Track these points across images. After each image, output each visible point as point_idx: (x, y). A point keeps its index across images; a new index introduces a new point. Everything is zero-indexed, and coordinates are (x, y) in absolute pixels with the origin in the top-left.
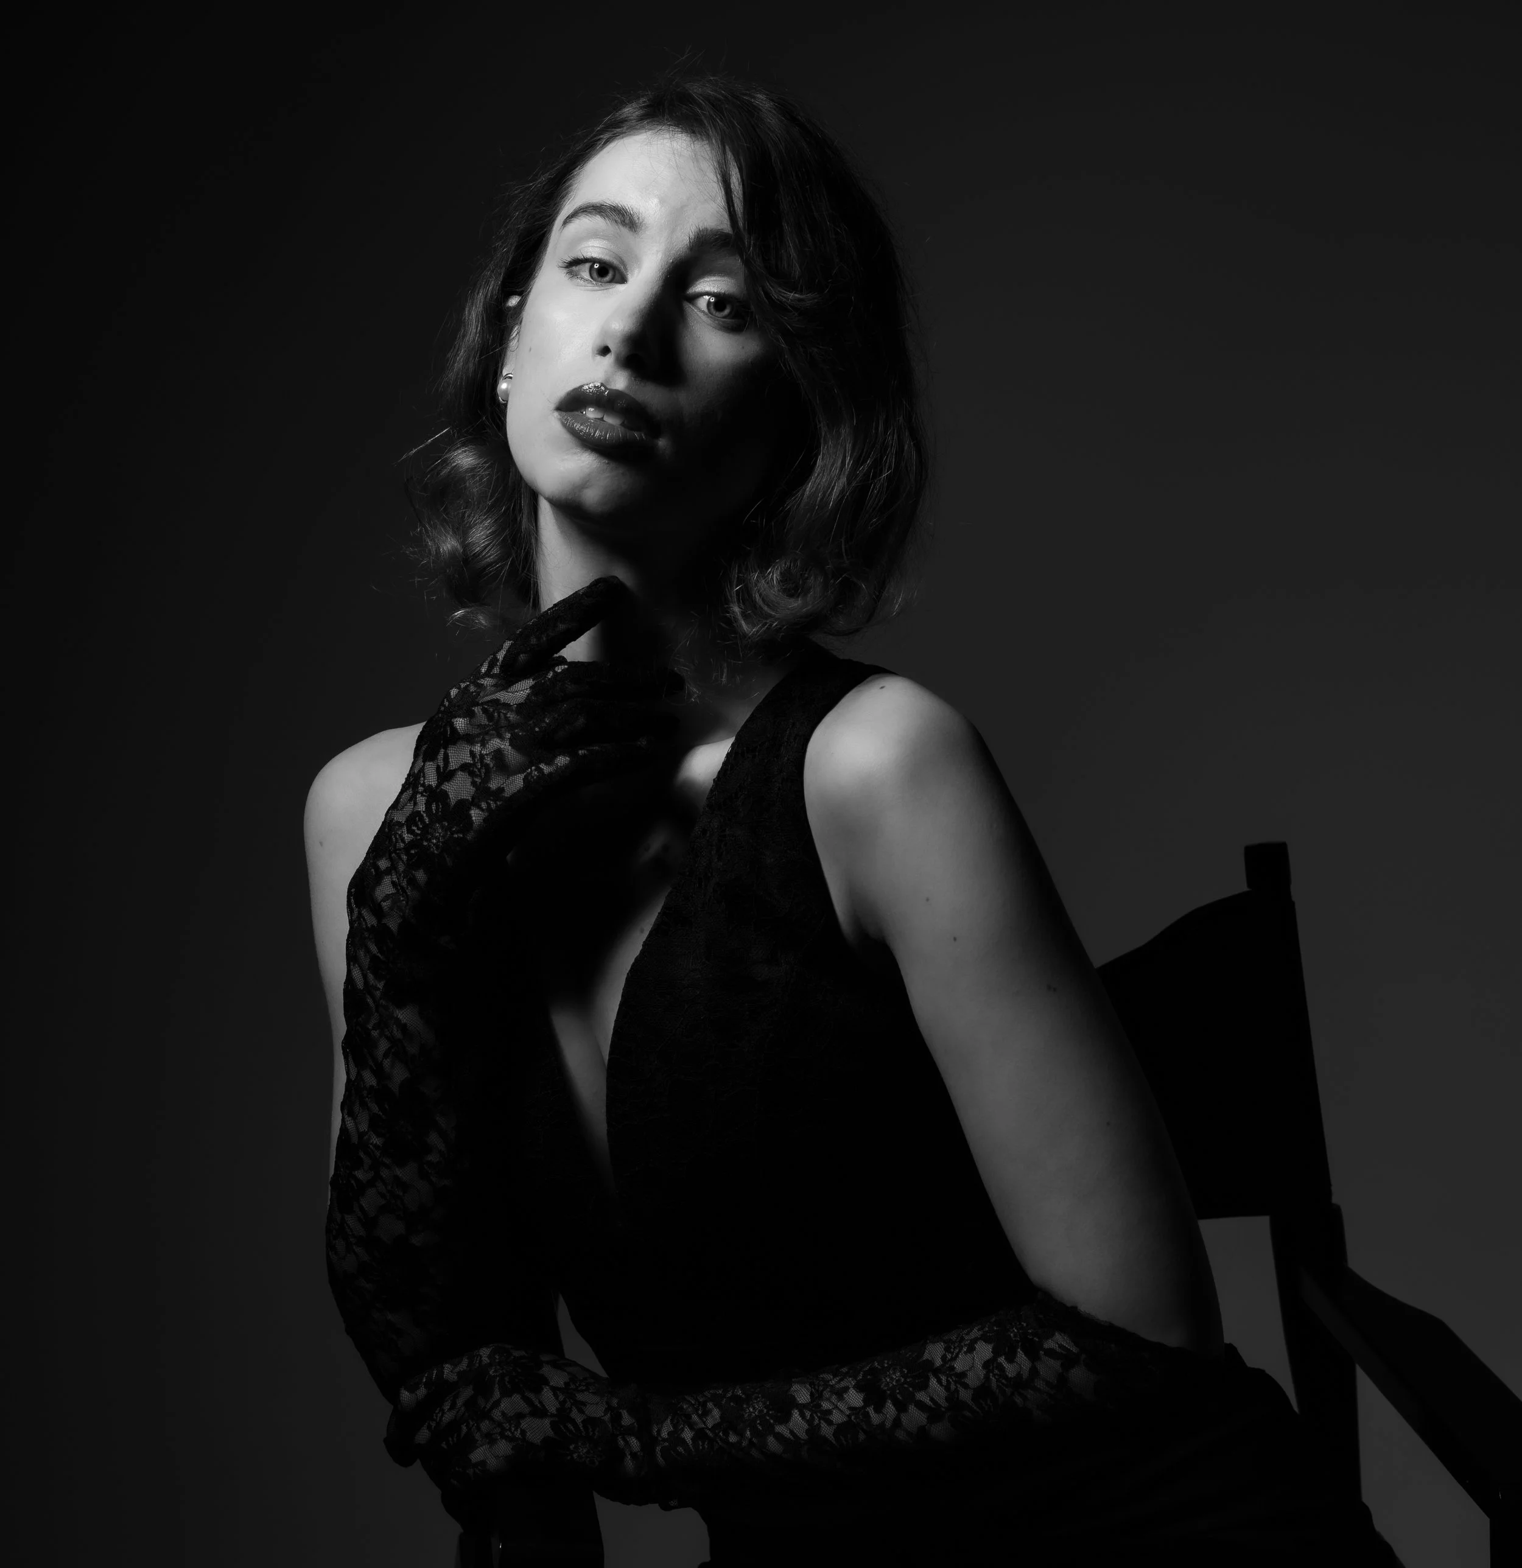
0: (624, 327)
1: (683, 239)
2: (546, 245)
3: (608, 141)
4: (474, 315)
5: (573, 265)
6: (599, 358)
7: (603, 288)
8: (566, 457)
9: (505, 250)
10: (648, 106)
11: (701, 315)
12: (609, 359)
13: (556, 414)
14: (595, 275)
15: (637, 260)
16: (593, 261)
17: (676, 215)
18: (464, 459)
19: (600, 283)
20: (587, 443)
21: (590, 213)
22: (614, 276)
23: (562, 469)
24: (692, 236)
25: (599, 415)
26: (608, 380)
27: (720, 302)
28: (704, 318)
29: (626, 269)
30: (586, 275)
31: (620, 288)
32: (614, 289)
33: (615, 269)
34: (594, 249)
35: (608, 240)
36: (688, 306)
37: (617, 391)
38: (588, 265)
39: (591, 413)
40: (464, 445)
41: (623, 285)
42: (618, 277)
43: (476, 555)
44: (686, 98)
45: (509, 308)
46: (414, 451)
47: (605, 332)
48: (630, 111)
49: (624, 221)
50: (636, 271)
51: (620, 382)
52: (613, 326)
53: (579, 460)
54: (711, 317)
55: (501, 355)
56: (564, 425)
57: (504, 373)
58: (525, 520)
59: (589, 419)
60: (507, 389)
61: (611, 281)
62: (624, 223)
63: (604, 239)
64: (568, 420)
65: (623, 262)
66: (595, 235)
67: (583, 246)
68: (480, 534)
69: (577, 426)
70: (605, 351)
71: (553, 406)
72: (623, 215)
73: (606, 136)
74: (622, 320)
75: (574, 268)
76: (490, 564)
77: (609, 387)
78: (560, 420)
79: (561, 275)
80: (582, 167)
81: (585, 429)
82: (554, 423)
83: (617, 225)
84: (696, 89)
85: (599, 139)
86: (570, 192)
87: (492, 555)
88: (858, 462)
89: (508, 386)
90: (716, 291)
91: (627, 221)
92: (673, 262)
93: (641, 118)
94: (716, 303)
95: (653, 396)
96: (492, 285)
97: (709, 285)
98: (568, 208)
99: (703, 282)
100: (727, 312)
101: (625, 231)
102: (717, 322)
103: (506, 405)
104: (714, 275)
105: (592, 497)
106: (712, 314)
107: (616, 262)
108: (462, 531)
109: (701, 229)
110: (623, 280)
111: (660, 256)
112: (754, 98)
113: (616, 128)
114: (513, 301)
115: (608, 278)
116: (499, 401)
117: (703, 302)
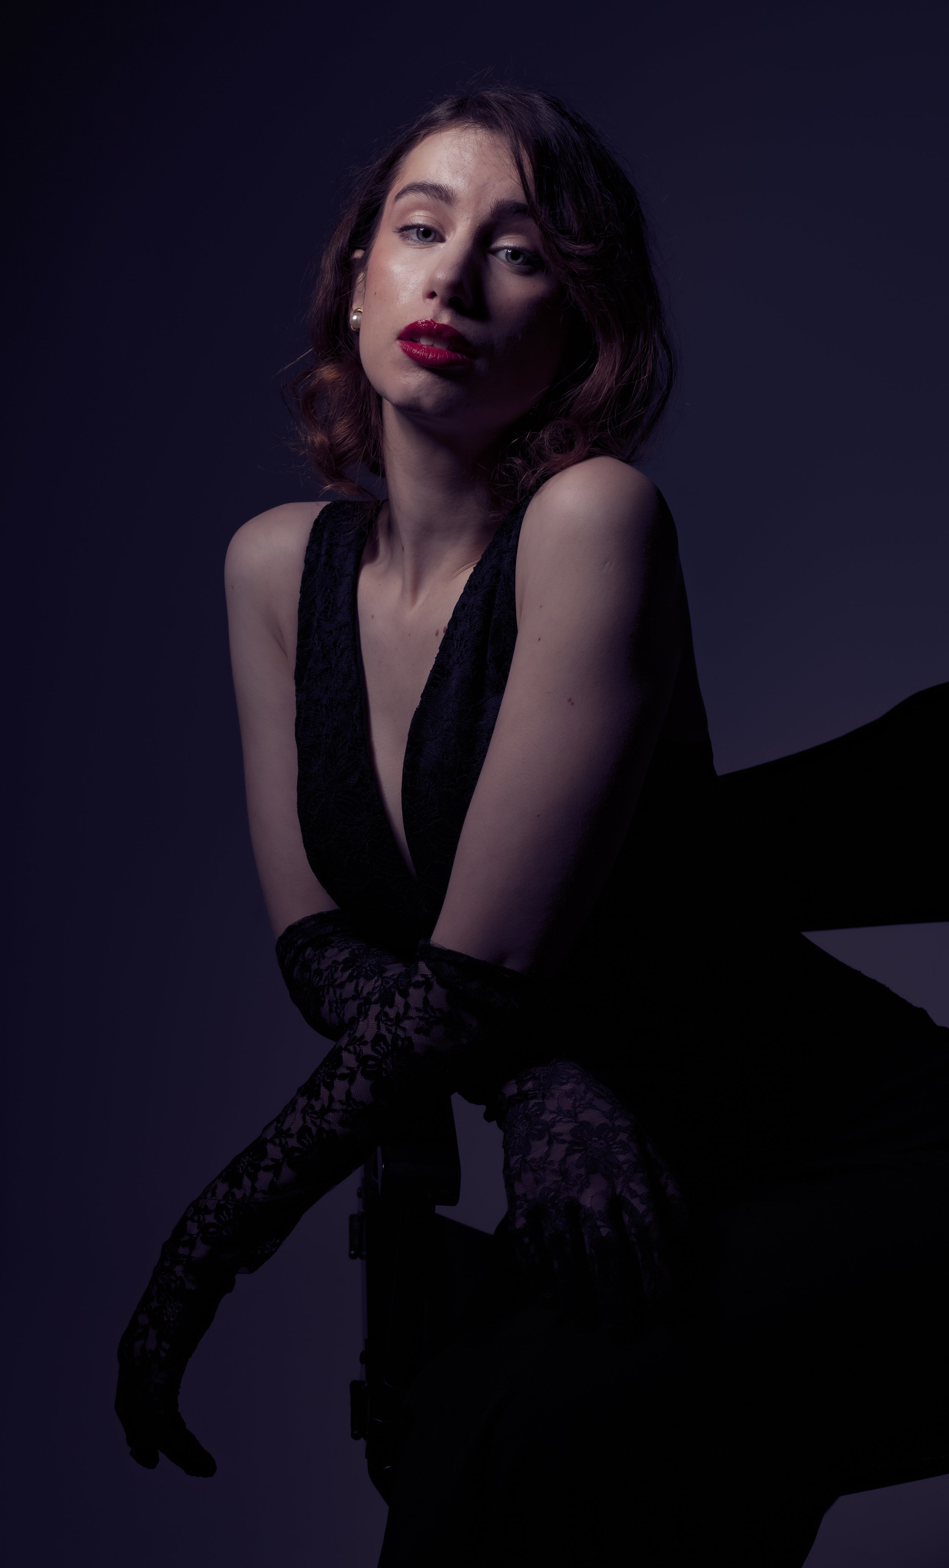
0: (446, 278)
1: (486, 207)
2: (381, 214)
3: (425, 135)
4: (328, 263)
5: (405, 230)
6: (428, 300)
7: (428, 246)
8: (407, 374)
9: (350, 216)
10: (453, 108)
11: (502, 263)
12: (434, 303)
13: (398, 342)
14: (421, 236)
15: (452, 225)
16: (418, 227)
17: (480, 191)
18: (328, 373)
19: (426, 243)
20: (422, 363)
21: (416, 190)
22: (435, 237)
23: (405, 383)
24: (493, 206)
25: (430, 343)
26: (436, 317)
27: (515, 254)
28: (504, 265)
29: (444, 232)
30: (415, 237)
31: (442, 246)
32: (436, 247)
33: (436, 232)
34: (419, 218)
35: (429, 210)
36: (491, 257)
37: (443, 325)
38: (415, 230)
39: (424, 342)
40: (327, 363)
41: (442, 243)
42: (438, 237)
43: (339, 445)
44: (484, 103)
45: (355, 259)
46: (288, 366)
47: (432, 281)
48: (441, 111)
49: (441, 196)
50: (452, 233)
51: (445, 319)
52: (438, 277)
53: (418, 376)
54: (510, 265)
55: (350, 296)
56: (405, 351)
57: (354, 307)
58: (373, 418)
59: (423, 346)
60: (357, 320)
61: (433, 241)
62: (441, 198)
63: (427, 210)
64: (407, 347)
65: (441, 227)
66: (419, 207)
67: (411, 215)
68: (341, 429)
69: (415, 351)
70: (432, 295)
71: (395, 337)
72: (440, 192)
73: (423, 132)
74: (445, 272)
75: (405, 232)
76: (350, 450)
77: (437, 322)
78: (401, 346)
79: (396, 238)
80: (406, 155)
81: (420, 353)
82: (397, 350)
83: (436, 199)
84: (491, 95)
85: (419, 135)
86: (399, 174)
87: (351, 442)
88: (624, 366)
89: (357, 318)
90: (512, 246)
91: (444, 196)
92: (479, 226)
93: (451, 118)
94: (512, 253)
95: (468, 328)
96: (340, 240)
97: (507, 242)
98: (397, 187)
99: (503, 239)
100: (520, 260)
101: (442, 203)
102: (514, 268)
103: (357, 332)
104: (510, 234)
105: (428, 402)
106: (509, 262)
107: (436, 227)
108: (327, 425)
109: (499, 201)
110: (442, 240)
111: (469, 222)
112: (533, 97)
113: (430, 126)
114: (358, 254)
115: (430, 238)
116: (351, 328)
117: (502, 254)
